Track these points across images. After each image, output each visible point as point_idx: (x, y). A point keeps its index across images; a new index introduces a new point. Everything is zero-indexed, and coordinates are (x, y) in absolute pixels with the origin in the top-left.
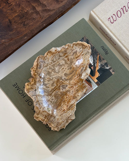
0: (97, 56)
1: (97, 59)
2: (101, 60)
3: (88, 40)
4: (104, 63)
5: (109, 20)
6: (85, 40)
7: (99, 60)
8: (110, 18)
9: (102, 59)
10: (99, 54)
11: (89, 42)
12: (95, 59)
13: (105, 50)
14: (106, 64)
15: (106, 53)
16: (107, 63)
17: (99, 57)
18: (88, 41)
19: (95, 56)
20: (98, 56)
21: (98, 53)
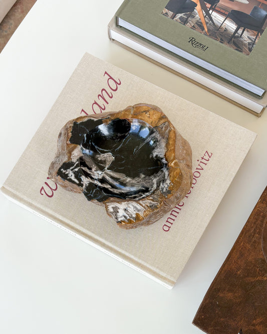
0: (208, 29)
1: (207, 23)
2: (198, 25)
3: (240, 51)
4: (190, 22)
5: (43, 192)
6: (246, 48)
7: (201, 23)
8: (43, 188)
9: (196, 26)
10: (205, 34)
11: (236, 48)
12: (211, 22)
13: (198, 44)
14: (184, 21)
15: (194, 40)
16: (184, 24)
17: (203, 29)
18: (238, 50)
19: (212, 28)
20: (206, 30)
21: (210, 35)
